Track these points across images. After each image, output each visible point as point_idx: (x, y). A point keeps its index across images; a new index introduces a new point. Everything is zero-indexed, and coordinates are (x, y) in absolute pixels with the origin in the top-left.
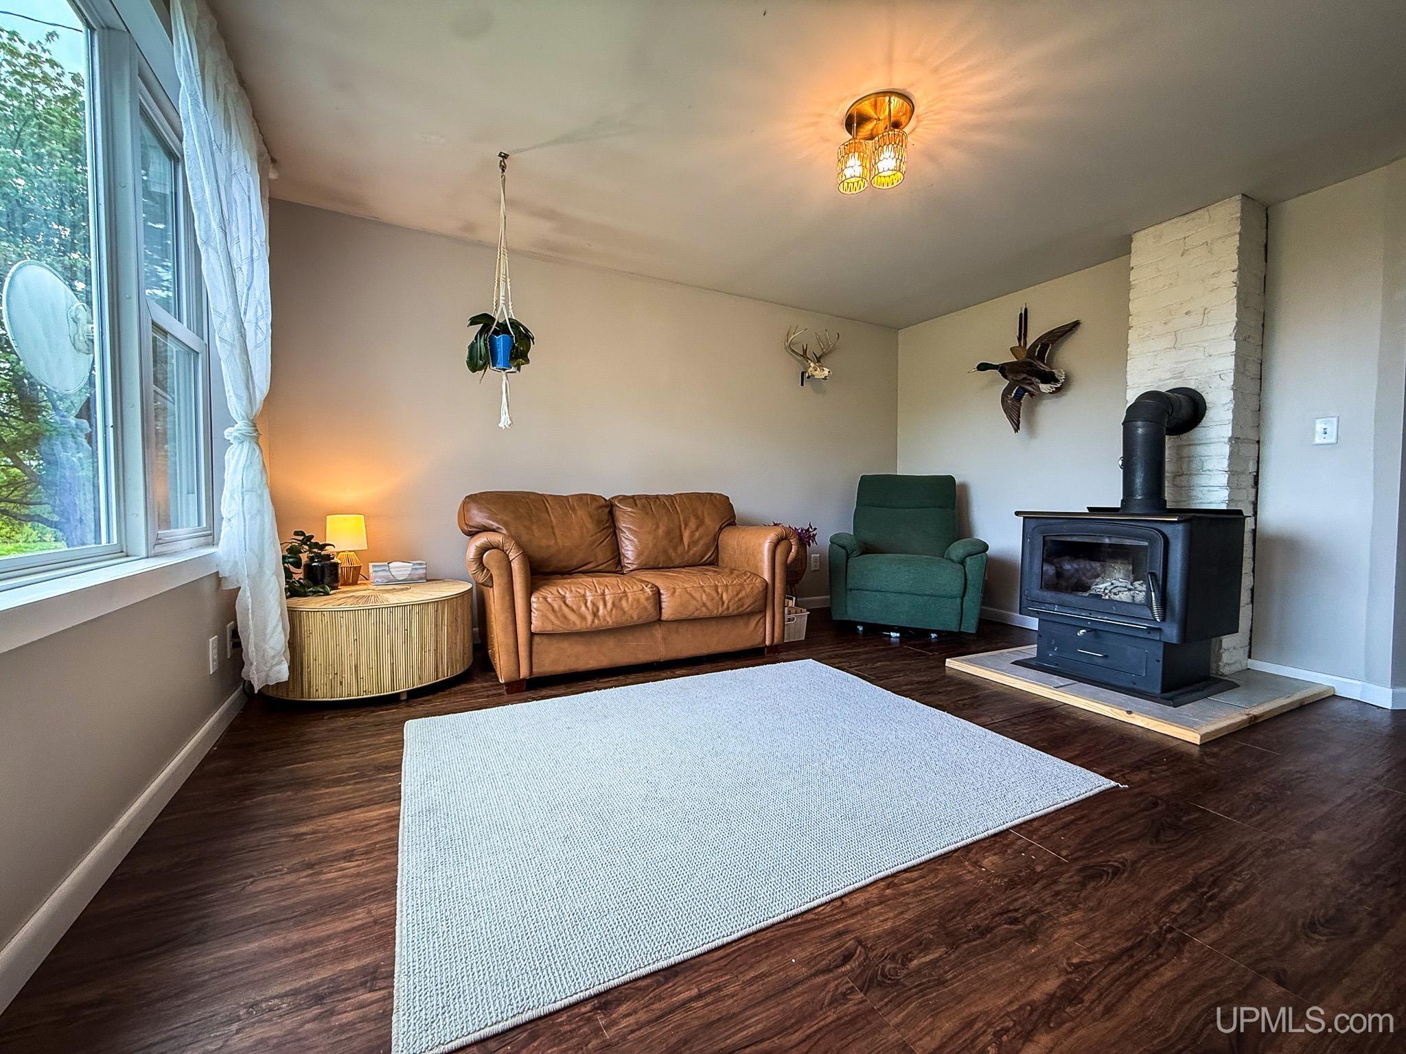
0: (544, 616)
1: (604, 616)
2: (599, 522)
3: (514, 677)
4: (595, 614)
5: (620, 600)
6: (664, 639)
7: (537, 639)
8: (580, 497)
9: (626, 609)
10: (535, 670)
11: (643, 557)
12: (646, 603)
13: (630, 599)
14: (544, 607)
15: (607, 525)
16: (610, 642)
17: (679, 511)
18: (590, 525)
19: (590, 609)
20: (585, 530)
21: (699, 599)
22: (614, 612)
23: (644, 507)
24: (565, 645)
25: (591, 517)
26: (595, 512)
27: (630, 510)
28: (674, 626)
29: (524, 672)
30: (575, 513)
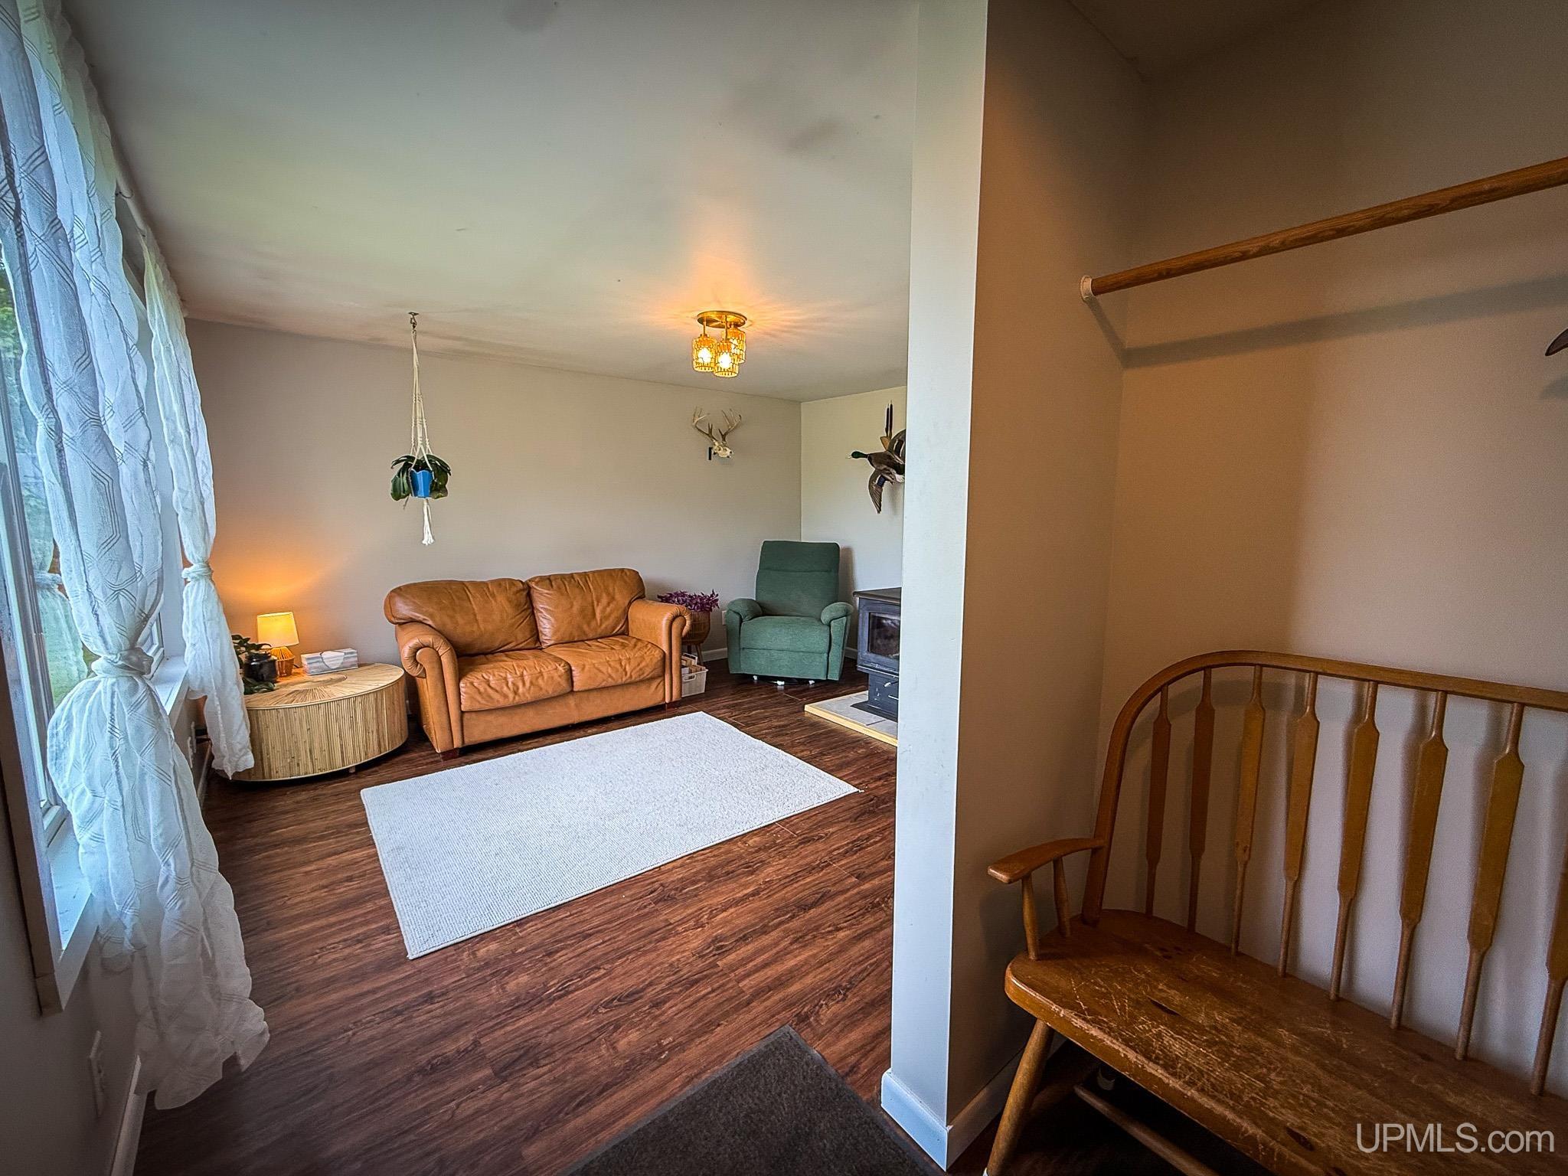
0: (472, 698)
1: (524, 694)
2: (518, 606)
3: (449, 748)
4: (516, 693)
5: (537, 678)
6: (576, 705)
7: (466, 716)
8: (499, 583)
9: (542, 686)
10: (466, 740)
11: (559, 634)
12: (559, 679)
13: (546, 678)
14: (472, 691)
15: (526, 607)
16: (530, 713)
17: (592, 590)
18: (509, 609)
19: (512, 689)
20: (505, 614)
21: (605, 671)
22: (532, 688)
23: (559, 588)
24: (490, 718)
25: (510, 602)
26: (514, 597)
27: (546, 591)
28: (585, 695)
29: (457, 744)
30: (495, 601)
